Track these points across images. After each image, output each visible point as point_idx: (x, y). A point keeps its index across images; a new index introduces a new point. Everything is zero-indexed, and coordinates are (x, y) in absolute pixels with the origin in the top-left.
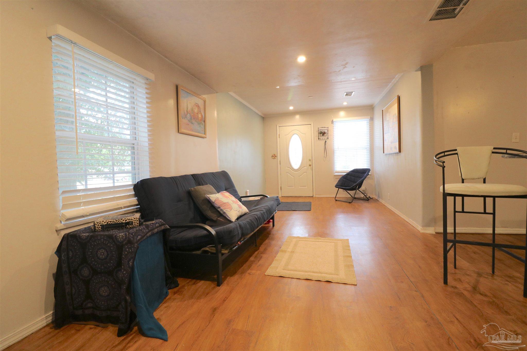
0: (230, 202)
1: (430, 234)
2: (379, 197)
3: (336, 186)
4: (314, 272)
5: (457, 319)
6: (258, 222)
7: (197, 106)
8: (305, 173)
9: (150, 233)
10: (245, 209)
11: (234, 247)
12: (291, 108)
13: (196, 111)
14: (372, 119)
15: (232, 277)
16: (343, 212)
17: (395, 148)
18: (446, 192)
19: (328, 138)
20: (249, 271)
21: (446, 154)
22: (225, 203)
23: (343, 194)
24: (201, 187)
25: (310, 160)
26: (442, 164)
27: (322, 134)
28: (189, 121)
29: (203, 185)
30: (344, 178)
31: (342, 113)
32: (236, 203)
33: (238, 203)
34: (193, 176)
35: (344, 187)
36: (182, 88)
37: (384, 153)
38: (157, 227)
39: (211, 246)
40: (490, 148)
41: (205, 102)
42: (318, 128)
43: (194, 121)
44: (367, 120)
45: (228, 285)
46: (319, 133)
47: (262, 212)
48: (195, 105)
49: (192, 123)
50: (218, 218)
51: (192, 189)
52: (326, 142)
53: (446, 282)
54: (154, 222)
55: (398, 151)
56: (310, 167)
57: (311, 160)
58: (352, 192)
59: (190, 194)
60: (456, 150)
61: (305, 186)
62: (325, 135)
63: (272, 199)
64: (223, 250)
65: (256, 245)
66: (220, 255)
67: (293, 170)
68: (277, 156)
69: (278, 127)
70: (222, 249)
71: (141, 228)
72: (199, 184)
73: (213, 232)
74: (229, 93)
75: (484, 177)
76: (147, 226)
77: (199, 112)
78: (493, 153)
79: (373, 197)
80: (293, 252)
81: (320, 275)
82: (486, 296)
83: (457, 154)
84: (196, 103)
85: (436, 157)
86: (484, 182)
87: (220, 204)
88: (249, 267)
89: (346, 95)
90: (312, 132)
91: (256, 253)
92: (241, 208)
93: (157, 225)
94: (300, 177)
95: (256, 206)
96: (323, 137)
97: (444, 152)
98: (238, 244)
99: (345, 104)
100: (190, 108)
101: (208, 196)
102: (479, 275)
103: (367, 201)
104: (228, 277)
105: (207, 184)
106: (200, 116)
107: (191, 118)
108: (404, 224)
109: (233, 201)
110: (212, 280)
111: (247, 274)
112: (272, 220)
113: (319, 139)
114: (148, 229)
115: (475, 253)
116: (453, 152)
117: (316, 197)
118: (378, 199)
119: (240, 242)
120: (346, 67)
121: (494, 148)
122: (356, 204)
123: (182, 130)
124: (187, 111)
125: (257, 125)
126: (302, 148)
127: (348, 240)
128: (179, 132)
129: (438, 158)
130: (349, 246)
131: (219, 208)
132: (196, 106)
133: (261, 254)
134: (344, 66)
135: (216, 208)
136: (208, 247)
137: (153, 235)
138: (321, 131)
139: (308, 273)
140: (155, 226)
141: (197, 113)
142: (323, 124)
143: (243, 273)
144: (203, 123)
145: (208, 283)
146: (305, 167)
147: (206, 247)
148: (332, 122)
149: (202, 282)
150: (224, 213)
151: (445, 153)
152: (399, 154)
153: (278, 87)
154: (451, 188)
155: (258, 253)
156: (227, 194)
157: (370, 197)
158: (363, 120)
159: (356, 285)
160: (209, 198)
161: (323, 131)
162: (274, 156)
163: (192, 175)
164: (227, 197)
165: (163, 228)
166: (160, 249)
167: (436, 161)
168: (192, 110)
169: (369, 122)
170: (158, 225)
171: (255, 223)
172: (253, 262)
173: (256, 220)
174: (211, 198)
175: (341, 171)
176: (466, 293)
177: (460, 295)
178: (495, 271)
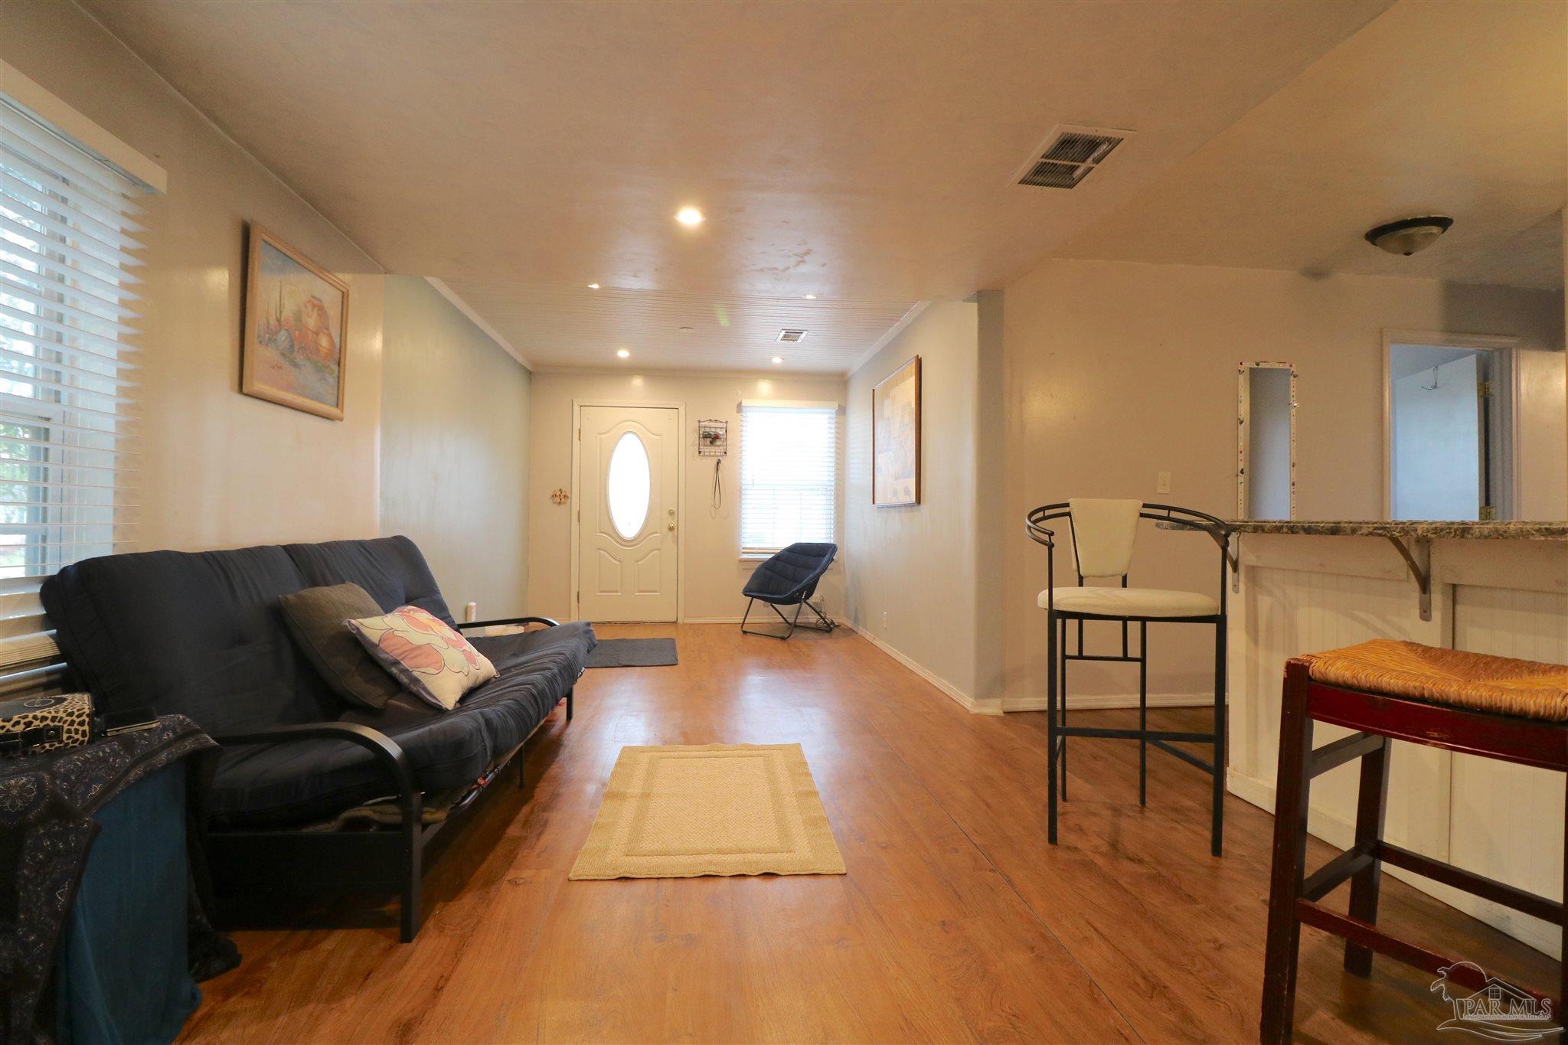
0: (438, 643)
1: (993, 716)
2: (856, 620)
3: (748, 592)
4: (720, 852)
5: (1096, 930)
6: (539, 708)
7: (316, 309)
8: (656, 552)
9: (139, 771)
10: (485, 667)
11: (464, 798)
12: (623, 354)
13: (312, 322)
14: (842, 411)
15: (451, 903)
16: (768, 666)
17: (907, 492)
18: (1055, 608)
19: (725, 453)
20: (511, 875)
21: (1048, 512)
22: (419, 647)
23: (763, 614)
24: (325, 590)
25: (671, 513)
26: (1046, 537)
27: (709, 440)
28: (283, 355)
29: (327, 584)
30: (767, 568)
31: (764, 387)
32: (456, 645)
33: (464, 648)
34: (293, 551)
35: (767, 593)
36: (266, 238)
37: (874, 503)
38: (169, 744)
39: (380, 799)
40: (1134, 506)
41: (345, 296)
42: (699, 421)
43: (300, 359)
44: (829, 413)
45: (442, 932)
46: (701, 436)
47: (548, 673)
48: (309, 302)
49: (295, 365)
50: (390, 699)
51: (290, 597)
52: (719, 462)
53: (1053, 838)
54: (154, 725)
55: (913, 499)
56: (670, 533)
57: (676, 514)
58: (787, 610)
59: (279, 616)
60: (1067, 505)
61: (656, 592)
62: (718, 442)
63: (571, 631)
64: (429, 812)
65: (521, 782)
66: (417, 829)
67: (620, 541)
68: (568, 494)
69: (576, 408)
70: (425, 809)
71: (104, 752)
72: (314, 583)
73: (393, 748)
74: (429, 279)
75: (1124, 573)
76: (128, 743)
77: (323, 327)
78: (1142, 515)
79: (840, 621)
80: (646, 796)
81: (739, 857)
82: (1140, 861)
83: (1069, 514)
84: (313, 297)
85: (1029, 519)
86: (1124, 585)
87: (400, 651)
88: (510, 860)
89: (785, 336)
90: (682, 430)
91: (525, 810)
92: (475, 663)
93: (168, 736)
94: (639, 563)
95: (515, 655)
96: (712, 449)
97: (1043, 509)
98: (480, 785)
99: (777, 360)
100: (289, 309)
101: (353, 621)
102: (1117, 811)
103: (827, 635)
104: (439, 905)
105: (343, 582)
106: (324, 342)
107: (292, 346)
108: (927, 693)
109: (448, 641)
110: (381, 923)
111: (505, 885)
112: (564, 700)
113: (700, 452)
114: (133, 756)
115: (1095, 758)
116: (1060, 509)
117: (685, 624)
118: (855, 629)
119: (484, 778)
120: (803, 261)
121: (1145, 506)
122: (801, 639)
123: (259, 387)
124: (279, 321)
125: (509, 393)
126: (651, 476)
127: (799, 744)
128: (245, 390)
129: (1034, 522)
130: (805, 764)
131: (396, 663)
132: (314, 306)
133: (544, 811)
134: (801, 259)
135: (382, 664)
136: (369, 805)
137: (150, 774)
138: (707, 430)
139: (707, 857)
140: (160, 739)
141: (314, 330)
142: (714, 411)
143: (490, 882)
144: (335, 368)
145: (362, 935)
146: (656, 533)
147: (360, 805)
148: (739, 408)
149: (339, 935)
150: (416, 681)
151: (1046, 511)
152: (916, 508)
153: (595, 286)
154: (1068, 597)
155: (532, 812)
156: (424, 616)
157: (832, 623)
158: (820, 410)
159: (845, 874)
160: (358, 629)
161: (713, 430)
162: (561, 497)
163: (284, 547)
164: (426, 627)
165: (189, 745)
166: (174, 828)
167: (1029, 527)
168: (298, 317)
169: (834, 416)
170: (171, 735)
171: (531, 712)
172: (518, 842)
173: (532, 701)
174: (364, 631)
175: (759, 549)
176: (1100, 861)
177: (1088, 866)
178: (1147, 800)
